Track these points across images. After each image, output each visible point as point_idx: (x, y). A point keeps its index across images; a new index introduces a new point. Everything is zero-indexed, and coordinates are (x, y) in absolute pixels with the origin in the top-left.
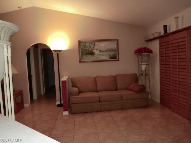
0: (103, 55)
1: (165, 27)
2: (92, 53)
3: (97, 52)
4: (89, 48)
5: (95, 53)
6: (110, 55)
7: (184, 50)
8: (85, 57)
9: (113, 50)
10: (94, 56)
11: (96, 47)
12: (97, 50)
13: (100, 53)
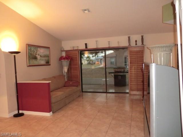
0: (42, 60)
1: (86, 44)
2: (35, 58)
3: (38, 57)
4: (34, 53)
5: (38, 58)
6: (46, 60)
7: (76, 60)
8: (31, 61)
9: (47, 56)
10: (37, 60)
11: (38, 53)
12: (39, 55)
13: (41, 58)
